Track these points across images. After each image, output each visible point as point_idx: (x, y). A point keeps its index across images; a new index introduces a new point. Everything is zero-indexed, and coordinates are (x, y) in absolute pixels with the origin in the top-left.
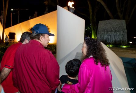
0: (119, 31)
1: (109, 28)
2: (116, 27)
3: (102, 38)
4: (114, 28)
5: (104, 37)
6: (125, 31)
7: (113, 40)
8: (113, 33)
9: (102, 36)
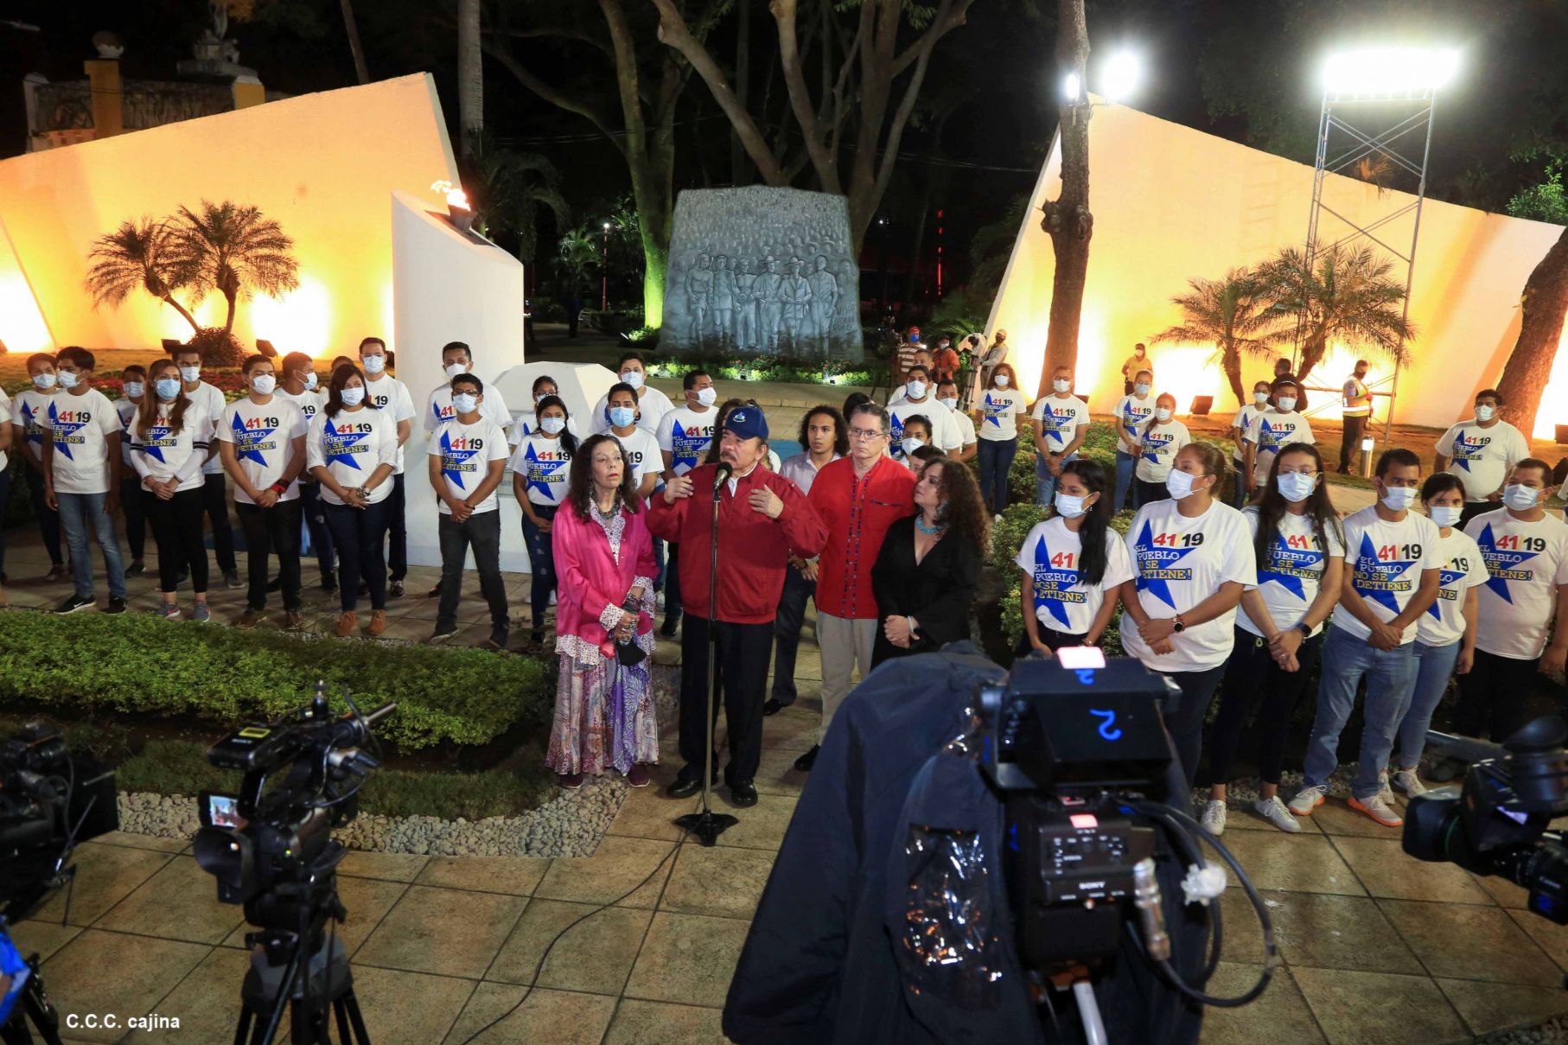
1: (746, 248)
2: (792, 241)
3: (700, 314)
5: (713, 311)
6: (845, 273)
7: (776, 329)
8: (775, 286)
9: (698, 300)
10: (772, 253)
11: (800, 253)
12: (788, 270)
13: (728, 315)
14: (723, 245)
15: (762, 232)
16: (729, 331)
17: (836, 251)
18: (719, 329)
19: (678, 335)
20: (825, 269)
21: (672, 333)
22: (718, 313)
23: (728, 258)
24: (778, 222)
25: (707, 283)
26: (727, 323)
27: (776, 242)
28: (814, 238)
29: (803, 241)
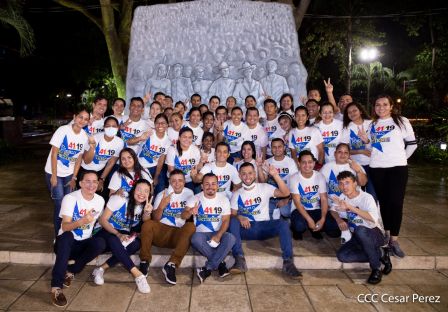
0: (263, 72)
6: (295, 74)
8: (230, 89)
10: (226, 59)
11: (252, 58)
14: (178, 54)
15: (215, 41)
17: (286, 55)
20: (276, 72)
23: (184, 66)
24: (230, 30)
27: (228, 49)
28: (264, 44)
29: (254, 47)
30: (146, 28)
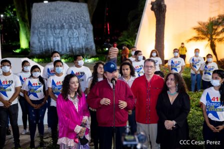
0: (78, 26)
1: (56, 21)
2: (71, 18)
3: (43, 42)
4: (67, 21)
5: (47, 41)
6: (88, 27)
7: (68, 46)
8: (66, 32)
9: (42, 38)
10: (65, 22)
11: (74, 22)
12: (70, 27)
13: (52, 43)
14: (49, 20)
16: (53, 48)
17: (85, 21)
18: (49, 47)
19: (36, 50)
20: (82, 27)
21: (34, 49)
22: (49, 42)
25: (45, 33)
26: (52, 45)
27: (66, 19)
28: (78, 17)
29: (74, 18)
30: (37, 11)
